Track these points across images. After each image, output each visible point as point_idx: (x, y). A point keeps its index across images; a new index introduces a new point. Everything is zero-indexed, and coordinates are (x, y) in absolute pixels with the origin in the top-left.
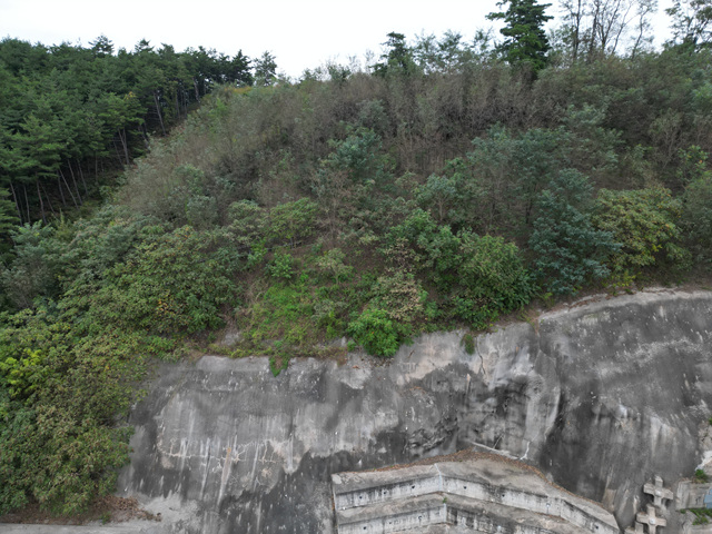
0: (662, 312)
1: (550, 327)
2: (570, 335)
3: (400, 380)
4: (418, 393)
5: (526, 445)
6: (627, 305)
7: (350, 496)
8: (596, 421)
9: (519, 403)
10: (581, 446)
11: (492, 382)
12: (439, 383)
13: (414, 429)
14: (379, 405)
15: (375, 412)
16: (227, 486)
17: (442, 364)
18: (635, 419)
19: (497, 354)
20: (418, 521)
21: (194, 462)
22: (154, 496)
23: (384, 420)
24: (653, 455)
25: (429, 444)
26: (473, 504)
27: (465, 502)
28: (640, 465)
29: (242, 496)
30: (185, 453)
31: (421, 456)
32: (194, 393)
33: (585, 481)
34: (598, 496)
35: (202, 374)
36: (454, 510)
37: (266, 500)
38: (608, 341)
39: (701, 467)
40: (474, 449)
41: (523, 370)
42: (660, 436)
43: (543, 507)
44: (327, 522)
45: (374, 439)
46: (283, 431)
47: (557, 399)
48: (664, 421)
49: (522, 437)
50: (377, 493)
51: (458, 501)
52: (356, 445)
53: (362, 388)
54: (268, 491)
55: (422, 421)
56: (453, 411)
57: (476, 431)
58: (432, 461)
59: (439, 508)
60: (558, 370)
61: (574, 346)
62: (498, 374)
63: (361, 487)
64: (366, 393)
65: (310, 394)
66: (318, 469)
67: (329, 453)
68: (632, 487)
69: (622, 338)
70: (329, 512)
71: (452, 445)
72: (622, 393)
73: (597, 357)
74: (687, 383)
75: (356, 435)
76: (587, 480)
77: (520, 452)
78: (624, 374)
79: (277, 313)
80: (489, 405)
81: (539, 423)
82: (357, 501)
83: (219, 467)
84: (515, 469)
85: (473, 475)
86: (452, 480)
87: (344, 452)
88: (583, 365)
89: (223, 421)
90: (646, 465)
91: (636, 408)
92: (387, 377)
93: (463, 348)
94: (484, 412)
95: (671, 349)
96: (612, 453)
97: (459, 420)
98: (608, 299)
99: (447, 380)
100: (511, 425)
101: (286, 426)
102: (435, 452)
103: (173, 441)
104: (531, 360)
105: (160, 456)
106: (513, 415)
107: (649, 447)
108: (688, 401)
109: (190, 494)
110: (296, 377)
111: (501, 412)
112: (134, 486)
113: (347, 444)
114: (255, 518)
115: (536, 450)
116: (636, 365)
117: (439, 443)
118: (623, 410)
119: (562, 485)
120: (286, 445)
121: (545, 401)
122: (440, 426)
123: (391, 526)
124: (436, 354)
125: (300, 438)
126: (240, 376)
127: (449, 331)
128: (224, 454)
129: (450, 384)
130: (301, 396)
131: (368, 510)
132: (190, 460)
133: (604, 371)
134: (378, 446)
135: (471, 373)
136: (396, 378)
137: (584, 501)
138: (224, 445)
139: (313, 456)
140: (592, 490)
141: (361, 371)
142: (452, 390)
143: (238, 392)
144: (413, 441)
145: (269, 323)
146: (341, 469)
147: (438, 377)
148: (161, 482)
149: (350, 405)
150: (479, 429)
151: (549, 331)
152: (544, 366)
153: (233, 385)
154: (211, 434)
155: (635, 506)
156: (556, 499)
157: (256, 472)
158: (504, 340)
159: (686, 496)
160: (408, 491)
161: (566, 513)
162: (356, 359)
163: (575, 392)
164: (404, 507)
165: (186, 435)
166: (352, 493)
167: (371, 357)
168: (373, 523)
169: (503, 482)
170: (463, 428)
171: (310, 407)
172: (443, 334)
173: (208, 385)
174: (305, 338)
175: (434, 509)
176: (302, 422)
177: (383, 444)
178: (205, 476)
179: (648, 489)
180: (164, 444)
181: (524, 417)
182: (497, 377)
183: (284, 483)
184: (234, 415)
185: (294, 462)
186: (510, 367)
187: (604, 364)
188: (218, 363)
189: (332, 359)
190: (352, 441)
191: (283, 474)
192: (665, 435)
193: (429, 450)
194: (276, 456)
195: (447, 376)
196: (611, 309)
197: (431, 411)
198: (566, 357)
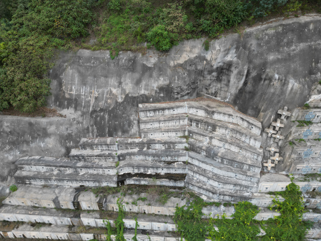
0: (311, 27)
1: (249, 35)
2: (258, 39)
3: (172, 63)
4: (180, 70)
5: (229, 95)
6: (293, 23)
7: (145, 112)
8: (262, 82)
9: (228, 75)
10: (253, 94)
11: (215, 64)
12: (190, 65)
13: (176, 86)
14: (161, 75)
15: (158, 78)
16: (93, 106)
17: (193, 56)
18: (281, 81)
19: (220, 50)
20: (175, 124)
21: (79, 96)
22: (63, 108)
23: (162, 81)
24: (286, 97)
25: (183, 93)
26: (199, 118)
27: (196, 117)
28: (279, 102)
29: (99, 110)
30: (74, 92)
31: (180, 99)
32: (76, 66)
33: (251, 109)
34: (256, 116)
35: (80, 58)
36: (191, 120)
37: (110, 112)
38: (277, 42)
39: (308, 102)
40: (205, 97)
41: (231, 57)
42: (292, 89)
43: (231, 120)
44: (136, 122)
45: (158, 90)
46: (117, 84)
47: (246, 72)
48: (296, 82)
49: (227, 91)
50: (157, 112)
51: (193, 117)
52: (149, 92)
53: (153, 66)
54: (110, 109)
55: (180, 83)
56: (196, 79)
57: (207, 89)
58: (184, 101)
59: (184, 119)
60: (248, 57)
61: (259, 45)
62: (219, 60)
63: (150, 109)
64: (155, 69)
65: (129, 68)
66: (133, 101)
67: (137, 95)
68: (273, 111)
69: (285, 40)
70: (137, 118)
71: (195, 94)
72: (278, 68)
73: (270, 50)
74: (313, 64)
75: (149, 88)
76: (253, 108)
77: (225, 98)
78: (282, 59)
79: (114, 29)
80: (213, 76)
81: (236, 84)
82: (148, 114)
83: (89, 98)
84: (221, 105)
85: (201, 107)
86: (192, 109)
87: (144, 95)
88: (262, 54)
89: (90, 79)
90: (282, 102)
91: (283, 75)
92: (166, 62)
93: (204, 48)
94: (211, 80)
95: (310, 47)
96: (267, 96)
97: (198, 83)
98: (283, 20)
99: (194, 64)
100: (223, 86)
101: (118, 82)
102: (186, 97)
103: (69, 86)
104: (236, 53)
105: (64, 92)
106: (224, 81)
107: (285, 94)
108: (311, 72)
109: (78, 108)
110: (122, 60)
111: (218, 79)
112: (55, 104)
113: (145, 91)
114: (105, 119)
115: (233, 97)
116: (289, 54)
117: (188, 93)
118: (277, 76)
119: (241, 111)
120: (118, 90)
121: (240, 74)
122: (189, 85)
123: (163, 125)
124: (190, 51)
125: (124, 88)
126: (96, 59)
127: (198, 39)
128: (91, 93)
129: (196, 66)
130: (125, 69)
131: (153, 118)
132: (77, 95)
133: (271, 57)
134: (159, 93)
135: (206, 60)
136: (170, 62)
137: (249, 117)
138: (91, 89)
139: (130, 96)
140: (254, 113)
141: (153, 59)
142: (196, 69)
143: (96, 67)
144: (175, 91)
145: (110, 34)
146: (143, 102)
147: (190, 62)
148: (66, 103)
149: (147, 74)
150: (208, 88)
151: (248, 37)
152: (242, 55)
153: (94, 63)
154: (85, 84)
155: (272, 119)
156: (237, 116)
157: (105, 101)
158: (224, 43)
159: (297, 115)
160: (171, 112)
161: (240, 122)
162: (151, 53)
163: (254, 68)
164: (169, 118)
165: (74, 84)
166: (146, 111)
167: (158, 52)
168: (155, 123)
169: (214, 110)
170: (200, 87)
171: (128, 74)
172: (194, 41)
173: (82, 63)
174: (127, 42)
175: (182, 119)
176: (125, 81)
177: (162, 92)
178: (84, 102)
179: (280, 112)
180: (65, 88)
181: (229, 81)
182: (218, 61)
183: (117, 106)
184: (95, 77)
185: (122, 98)
186: (224, 57)
187: (273, 54)
188: (86, 53)
189: (139, 52)
190: (148, 90)
191: (117, 102)
192: (295, 88)
193: (183, 96)
194: (113, 95)
195: (194, 62)
196: (284, 25)
197: (185, 78)
198: (254, 50)
